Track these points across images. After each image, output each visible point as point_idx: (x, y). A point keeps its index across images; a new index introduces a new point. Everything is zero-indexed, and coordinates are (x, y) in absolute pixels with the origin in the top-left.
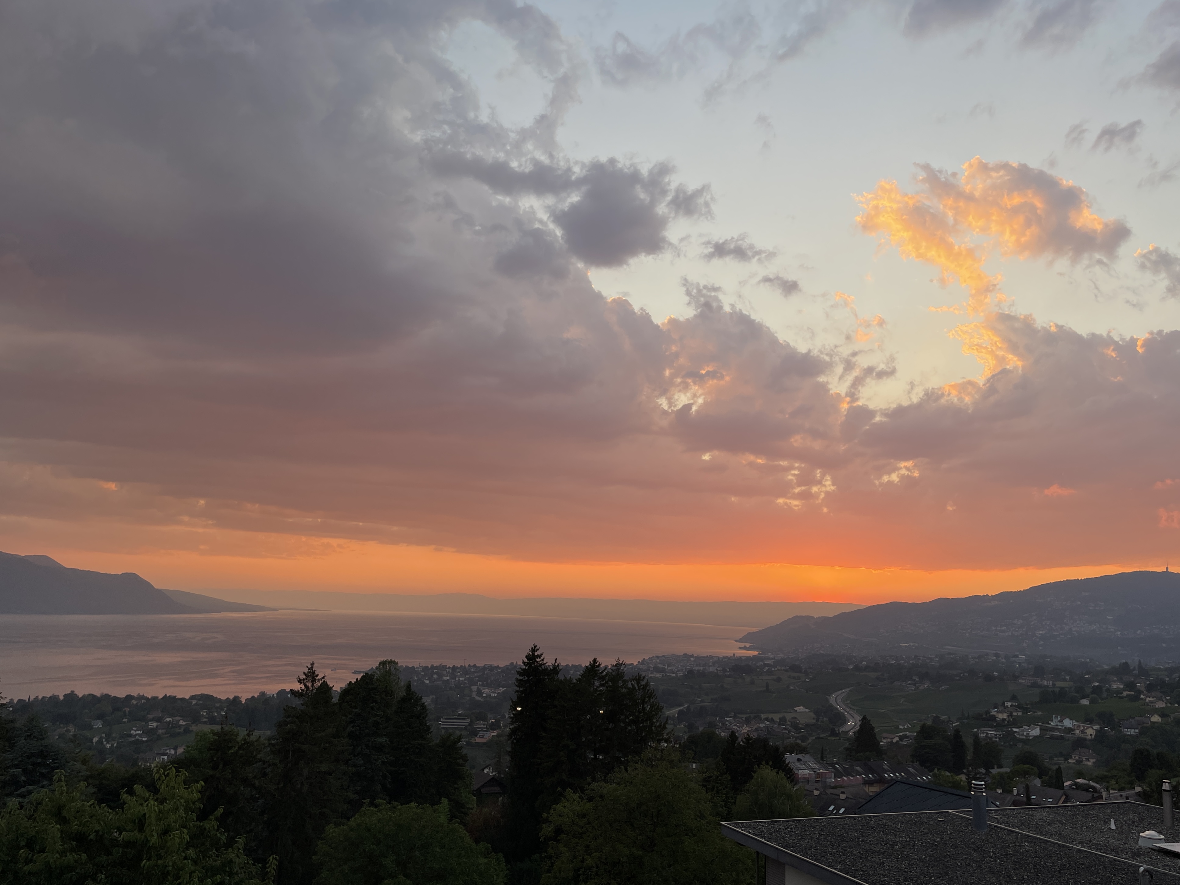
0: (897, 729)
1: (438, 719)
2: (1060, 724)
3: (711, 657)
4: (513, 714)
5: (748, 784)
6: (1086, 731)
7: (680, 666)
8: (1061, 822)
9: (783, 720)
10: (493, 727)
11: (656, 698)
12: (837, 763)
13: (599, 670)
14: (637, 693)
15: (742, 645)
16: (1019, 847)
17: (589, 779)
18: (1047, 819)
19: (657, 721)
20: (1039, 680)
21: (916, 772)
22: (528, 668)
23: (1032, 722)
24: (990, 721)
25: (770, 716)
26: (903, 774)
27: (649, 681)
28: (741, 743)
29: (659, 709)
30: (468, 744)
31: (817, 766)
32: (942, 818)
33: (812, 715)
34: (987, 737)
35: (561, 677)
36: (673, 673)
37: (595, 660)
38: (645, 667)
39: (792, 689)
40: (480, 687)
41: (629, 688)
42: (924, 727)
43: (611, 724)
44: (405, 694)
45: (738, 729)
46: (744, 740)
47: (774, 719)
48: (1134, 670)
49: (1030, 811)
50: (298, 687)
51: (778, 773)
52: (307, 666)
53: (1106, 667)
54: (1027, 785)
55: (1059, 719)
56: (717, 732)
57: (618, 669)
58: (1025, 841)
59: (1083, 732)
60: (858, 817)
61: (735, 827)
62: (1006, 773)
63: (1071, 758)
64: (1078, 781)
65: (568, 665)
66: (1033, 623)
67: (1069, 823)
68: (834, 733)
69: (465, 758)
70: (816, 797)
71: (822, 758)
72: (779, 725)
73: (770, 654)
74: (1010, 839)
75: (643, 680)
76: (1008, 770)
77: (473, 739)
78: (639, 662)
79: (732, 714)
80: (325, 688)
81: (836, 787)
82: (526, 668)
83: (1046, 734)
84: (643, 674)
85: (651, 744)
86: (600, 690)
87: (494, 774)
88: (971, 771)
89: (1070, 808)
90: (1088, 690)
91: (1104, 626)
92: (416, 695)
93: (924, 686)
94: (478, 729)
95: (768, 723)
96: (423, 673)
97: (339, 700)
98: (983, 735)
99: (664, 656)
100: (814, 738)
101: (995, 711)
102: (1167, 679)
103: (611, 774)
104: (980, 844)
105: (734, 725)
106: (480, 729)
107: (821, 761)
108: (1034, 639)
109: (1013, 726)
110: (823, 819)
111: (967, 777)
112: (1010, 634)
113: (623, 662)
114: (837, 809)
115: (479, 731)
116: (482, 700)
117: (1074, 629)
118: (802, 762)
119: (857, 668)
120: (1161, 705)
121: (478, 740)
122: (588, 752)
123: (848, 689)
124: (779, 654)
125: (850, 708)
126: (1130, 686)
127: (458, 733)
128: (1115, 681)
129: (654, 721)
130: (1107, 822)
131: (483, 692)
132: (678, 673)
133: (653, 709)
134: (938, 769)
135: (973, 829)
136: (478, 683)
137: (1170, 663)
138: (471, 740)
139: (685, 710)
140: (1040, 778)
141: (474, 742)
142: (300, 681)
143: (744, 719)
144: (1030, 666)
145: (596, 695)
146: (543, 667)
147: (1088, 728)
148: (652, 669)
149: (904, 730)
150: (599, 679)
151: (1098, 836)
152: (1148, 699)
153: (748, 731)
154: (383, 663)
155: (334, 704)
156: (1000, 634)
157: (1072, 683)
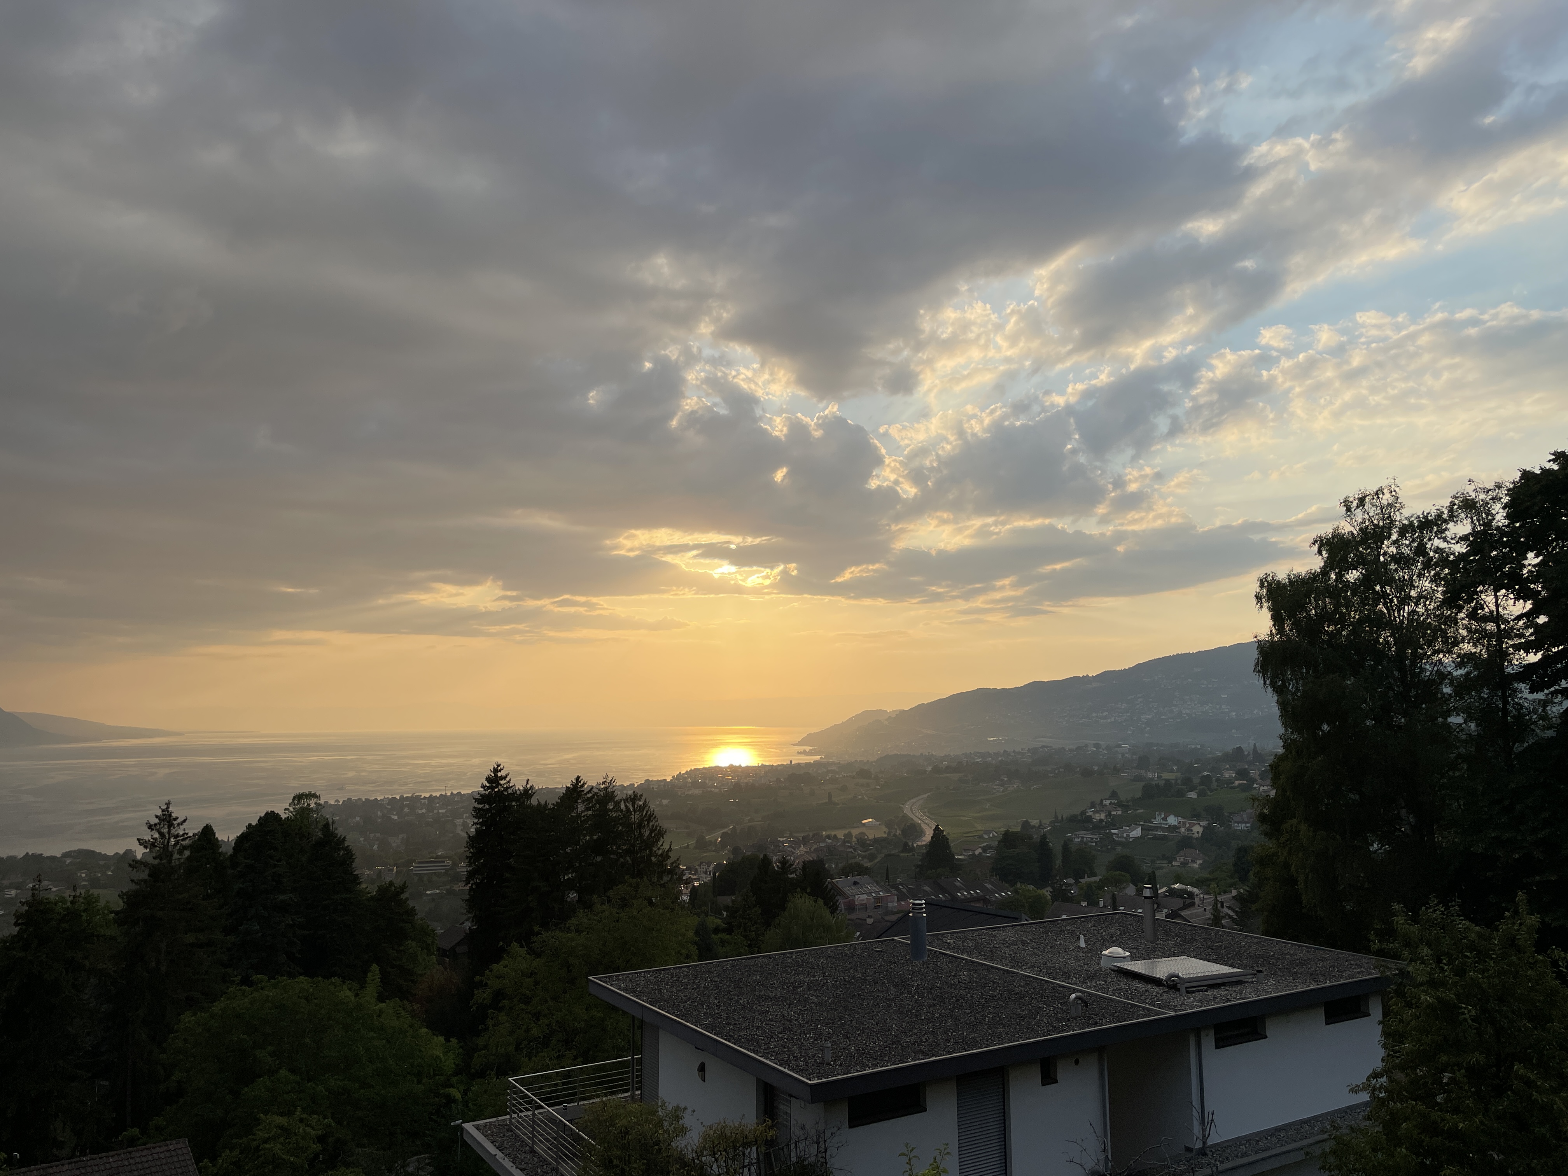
0: (980, 839)
1: (409, 863)
2: (1164, 822)
3: (763, 766)
4: (471, 852)
5: (779, 918)
6: (1192, 828)
8: (1024, 943)
9: (847, 837)
11: (657, 821)
12: (901, 884)
13: (583, 791)
14: (633, 816)
16: (953, 978)
18: (1009, 940)
19: (659, 849)
20: (1143, 773)
21: (994, 888)
22: (489, 793)
23: (1132, 822)
24: (1085, 823)
25: (833, 833)
26: (978, 891)
27: (647, 801)
29: (661, 834)
30: (447, 892)
31: (877, 889)
32: (882, 948)
33: (883, 828)
34: (1082, 841)
35: (534, 801)
36: (716, 787)
37: (578, 778)
38: (681, 783)
39: (860, 799)
40: (466, 818)
41: (621, 811)
42: (1007, 835)
47: (838, 836)
48: (1248, 755)
49: (994, 931)
50: (148, 835)
51: (815, 901)
52: (160, 807)
53: (1218, 754)
54: (1117, 896)
55: (1163, 816)
57: (607, 789)
58: (964, 969)
59: (1189, 830)
61: (604, 982)
62: (1097, 882)
63: (1176, 860)
64: (1174, 886)
65: (543, 788)
66: (1138, 707)
67: (1035, 942)
68: (906, 848)
69: (410, 912)
71: (882, 878)
72: (843, 842)
73: (834, 758)
74: (949, 968)
75: (639, 800)
76: (1099, 878)
78: (673, 777)
80: (208, 836)
82: (487, 793)
83: (1148, 835)
86: (585, 816)
90: (1196, 781)
91: (1218, 707)
92: (336, 837)
93: (1014, 787)
94: (462, 873)
95: (829, 841)
96: (389, 807)
98: (1076, 840)
100: (882, 855)
101: (1092, 811)
104: (907, 976)
105: (789, 847)
107: (882, 883)
108: (1139, 724)
109: (1112, 827)
112: (1113, 720)
117: (1184, 712)
118: (859, 885)
119: (936, 770)
121: (460, 887)
123: (925, 796)
124: (845, 757)
125: (925, 816)
126: (1242, 774)
127: (436, 879)
128: (1227, 769)
129: (655, 849)
130: (1079, 939)
132: (723, 788)
133: (653, 835)
134: (1022, 883)
135: (911, 958)
136: (464, 815)
139: (729, 832)
142: (151, 828)
143: (801, 838)
144: (1135, 756)
145: (579, 822)
146: (510, 791)
147: (1194, 824)
149: (989, 839)
150: (584, 801)
151: (1059, 956)
152: (1262, 788)
153: (806, 852)
156: (1102, 721)
157: (1180, 774)
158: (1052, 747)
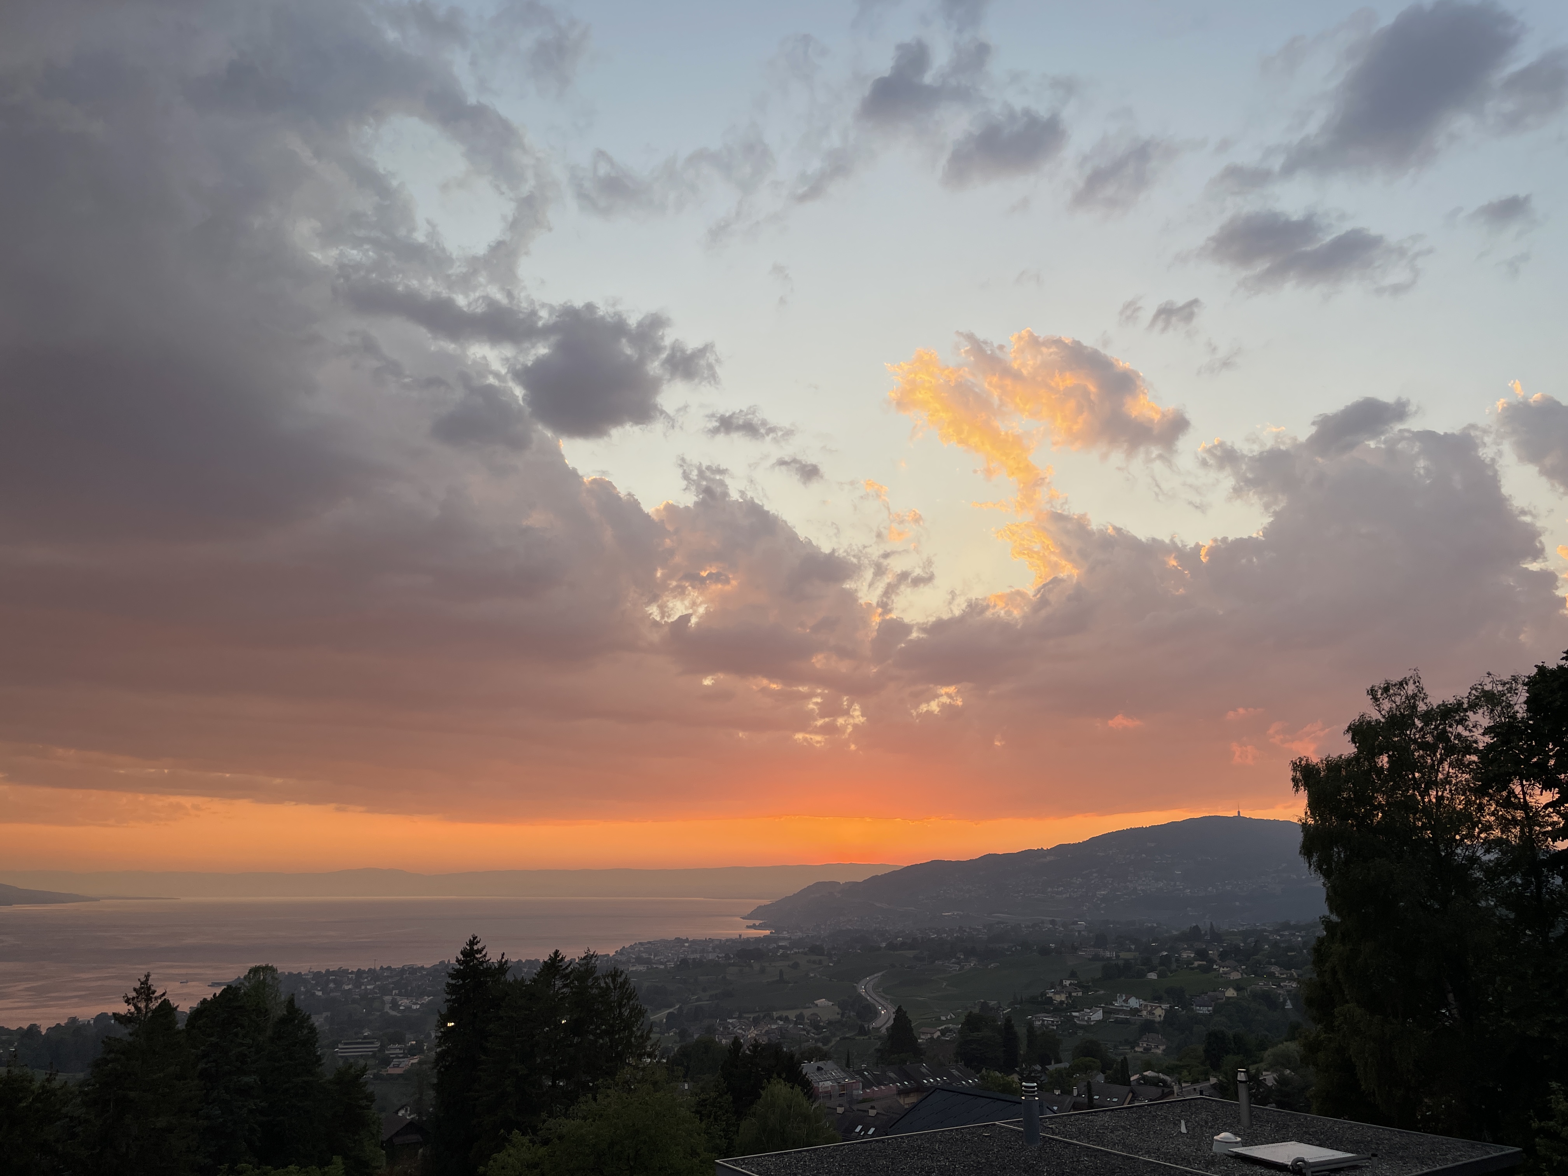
0: (939, 1022)
1: (334, 1044)
2: (1125, 1005)
3: (711, 940)
4: (441, 1032)
5: (754, 1106)
6: (1154, 1012)
7: (670, 955)
8: (1124, 1128)
9: (800, 1017)
10: (411, 1052)
11: (637, 999)
12: (866, 1070)
13: (561, 966)
14: (613, 994)
15: (751, 922)
16: (1078, 1164)
17: (544, 1115)
18: (1109, 1125)
19: (638, 1029)
20: (1101, 952)
21: (960, 1075)
22: (464, 968)
23: (1093, 1004)
24: (1044, 1004)
25: (785, 1014)
26: (945, 1078)
27: (628, 977)
28: (747, 1052)
29: (641, 1013)
30: (377, 1077)
31: (842, 1075)
32: (988, 1133)
33: (836, 1008)
34: (1043, 1025)
35: (509, 977)
36: (662, 963)
37: (557, 952)
38: (624, 959)
39: (812, 977)
40: (396, 997)
41: (601, 988)
42: (970, 1016)
43: (576, 1038)
44: (285, 1013)
45: (743, 1033)
46: (751, 1048)
47: (789, 1017)
48: (1206, 934)
49: (1089, 1116)
50: (124, 1009)
51: (792, 1088)
52: (139, 980)
53: (1175, 933)
54: (1089, 1083)
55: (1124, 998)
56: (717, 1040)
57: (588, 963)
58: (1084, 1155)
59: (1151, 1013)
60: (888, 1139)
61: (734, 1165)
62: (1065, 1068)
63: (1138, 1046)
64: (1145, 1073)
65: (520, 961)
66: (1093, 882)
67: (1135, 1128)
68: (862, 1031)
69: (371, 1098)
70: (840, 1116)
71: (847, 1065)
72: (795, 1024)
73: (785, 932)
74: (1067, 1153)
75: (620, 976)
76: (1067, 1065)
77: (383, 1070)
78: (616, 952)
79: (736, 1014)
80: (167, 1009)
81: (864, 1101)
82: (462, 968)
83: (1109, 1018)
84: (621, 967)
85: (629, 1061)
86: (562, 993)
87: (412, 1116)
88: (1024, 1069)
89: (1135, 1109)
90: (1155, 962)
91: (1172, 883)
92: (301, 1014)
93: (970, 965)
94: (391, 1056)
95: (781, 1023)
96: (314, 982)
97: (186, 1025)
98: (1038, 1023)
99: (649, 943)
100: (838, 1039)
101: (1052, 992)
102: (1242, 945)
103: (574, 1105)
104: (1032, 1162)
105: (739, 1029)
106: (394, 1056)
107: (847, 1069)
108: (1094, 901)
109: (1073, 1009)
110: (844, 1145)
111: (1020, 1077)
112: (1068, 896)
113: (594, 953)
114: (866, 1129)
115: (394, 1058)
116: (399, 1015)
117: (1139, 888)
118: (823, 1071)
119: (891, 947)
120: (1235, 976)
121: (391, 1070)
122: (544, 1077)
123: (880, 974)
124: (796, 932)
125: (882, 997)
126: (1201, 954)
127: (362, 1062)
128: (1185, 949)
129: (634, 1029)
130: (1177, 1124)
131: (400, 1003)
132: (668, 964)
133: (633, 1014)
134: (987, 1069)
135: (1024, 1143)
136: (394, 992)
137: (1245, 925)
138: (381, 1071)
139: (676, 1012)
140: (1104, 1073)
141: (385, 1073)
142: (128, 1001)
143: (751, 1019)
144: (1091, 935)
145: (557, 1000)
146: (485, 965)
147: (1157, 1007)
148: (634, 960)
149: (947, 1021)
150: (561, 978)
151: (1167, 1142)
152: (1222, 969)
153: (756, 1035)
154: (255, 971)
155: (179, 1032)
156: (1057, 896)
157: (1138, 953)
158: (1007, 923)
